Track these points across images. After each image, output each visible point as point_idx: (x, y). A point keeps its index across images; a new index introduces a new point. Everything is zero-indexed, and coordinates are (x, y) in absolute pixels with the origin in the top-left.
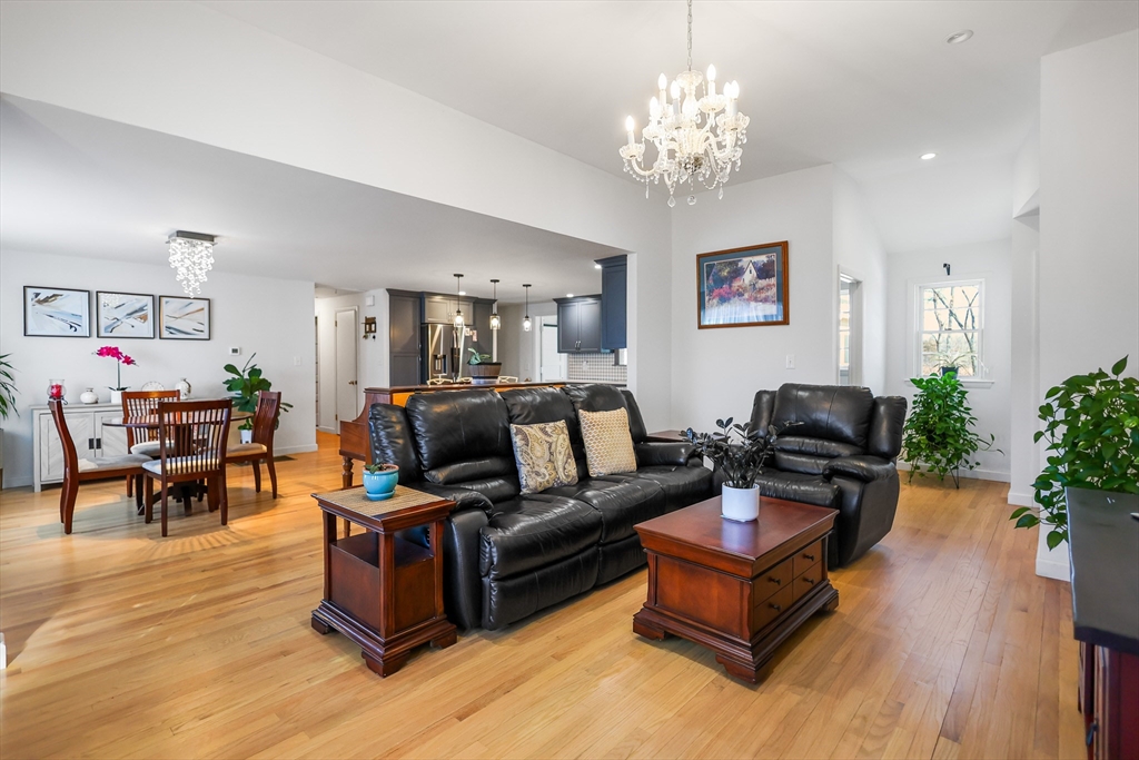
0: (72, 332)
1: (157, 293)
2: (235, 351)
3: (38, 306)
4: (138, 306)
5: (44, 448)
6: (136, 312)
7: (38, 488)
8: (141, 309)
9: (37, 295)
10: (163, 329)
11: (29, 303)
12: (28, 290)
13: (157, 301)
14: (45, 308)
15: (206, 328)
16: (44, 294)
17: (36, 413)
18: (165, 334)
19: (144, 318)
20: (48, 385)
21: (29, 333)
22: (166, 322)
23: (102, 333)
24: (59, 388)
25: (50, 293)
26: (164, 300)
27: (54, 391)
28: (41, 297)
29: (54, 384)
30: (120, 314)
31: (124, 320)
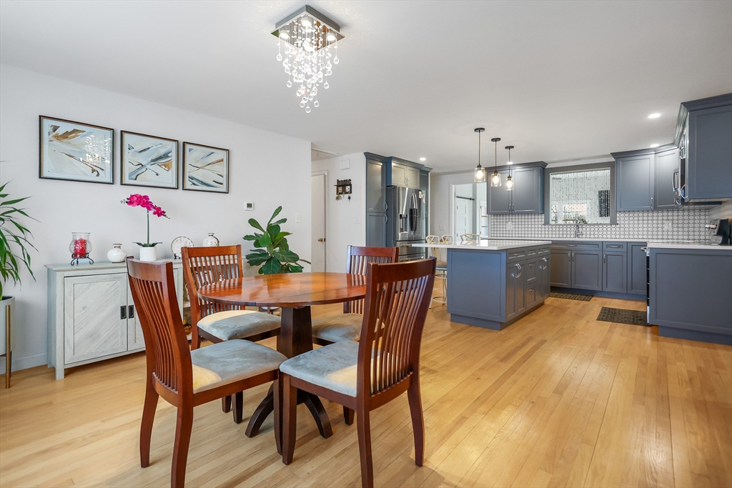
0: (93, 177)
1: (182, 139)
2: (249, 205)
3: (56, 142)
4: (162, 152)
5: (69, 320)
6: (160, 158)
7: (60, 374)
8: (166, 156)
9: (55, 128)
10: (187, 179)
11: (46, 137)
12: (45, 121)
14: (63, 146)
15: (224, 180)
16: (64, 128)
17: (59, 276)
18: (188, 185)
19: (167, 166)
20: (70, 240)
21: (45, 174)
22: (189, 171)
23: (126, 180)
24: (83, 242)
25: (70, 127)
26: (188, 147)
27: (79, 247)
28: (60, 132)
29: (78, 239)
30: (145, 159)
31: (148, 167)
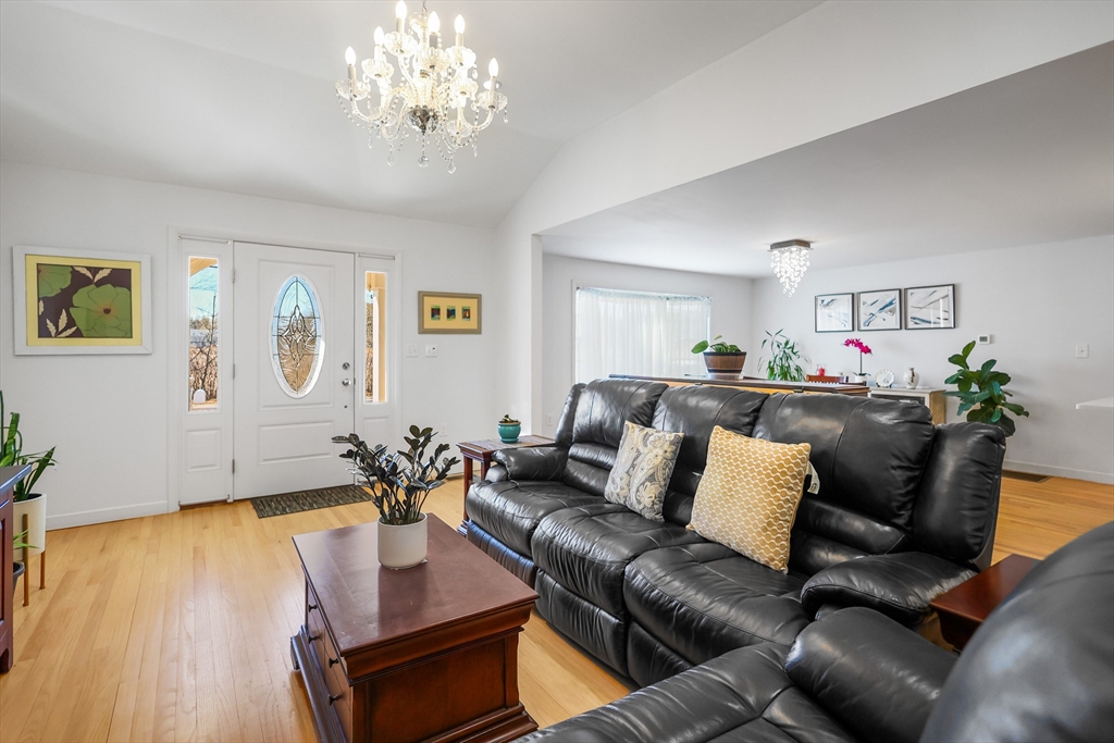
1: (903, 287)
2: (983, 339)
3: (823, 310)
4: (888, 301)
6: (887, 306)
8: (891, 303)
9: (823, 301)
10: (909, 319)
11: (818, 308)
12: (818, 298)
13: (903, 294)
14: (826, 311)
15: (951, 317)
16: (828, 299)
18: (911, 324)
19: (892, 311)
22: (911, 312)
23: (862, 328)
26: (910, 291)
28: (825, 303)
30: (874, 309)
31: (878, 314)
